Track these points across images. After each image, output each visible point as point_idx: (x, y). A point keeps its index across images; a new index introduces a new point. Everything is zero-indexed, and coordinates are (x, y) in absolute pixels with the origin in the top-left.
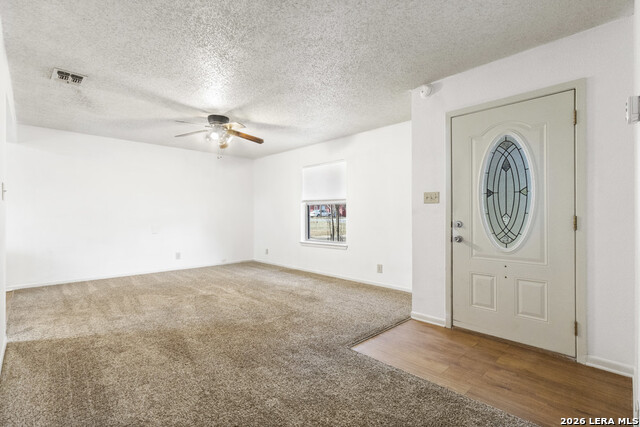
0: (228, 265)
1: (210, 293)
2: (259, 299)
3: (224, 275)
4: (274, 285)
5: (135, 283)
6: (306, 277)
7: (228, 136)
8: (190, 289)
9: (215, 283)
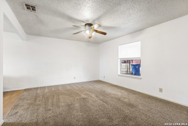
0: (91, 81)
1: (86, 97)
2: (106, 102)
3: (90, 86)
4: (110, 94)
5: (60, 88)
6: (122, 90)
7: (93, 32)
8: (78, 94)
9: (87, 91)
